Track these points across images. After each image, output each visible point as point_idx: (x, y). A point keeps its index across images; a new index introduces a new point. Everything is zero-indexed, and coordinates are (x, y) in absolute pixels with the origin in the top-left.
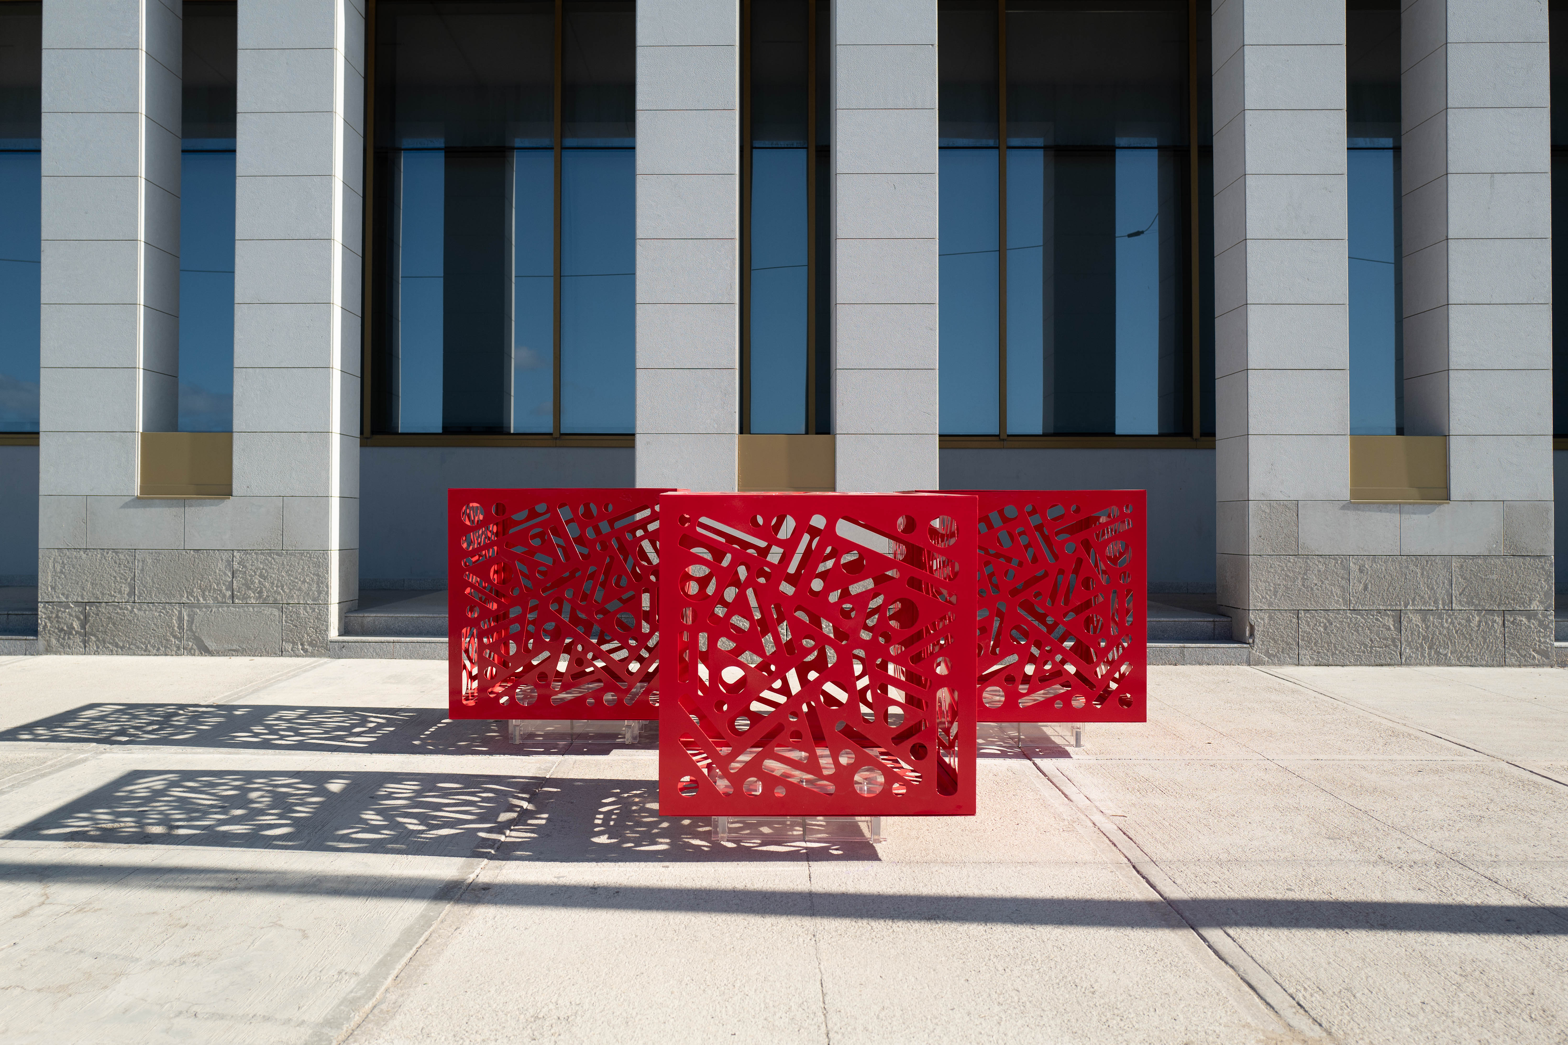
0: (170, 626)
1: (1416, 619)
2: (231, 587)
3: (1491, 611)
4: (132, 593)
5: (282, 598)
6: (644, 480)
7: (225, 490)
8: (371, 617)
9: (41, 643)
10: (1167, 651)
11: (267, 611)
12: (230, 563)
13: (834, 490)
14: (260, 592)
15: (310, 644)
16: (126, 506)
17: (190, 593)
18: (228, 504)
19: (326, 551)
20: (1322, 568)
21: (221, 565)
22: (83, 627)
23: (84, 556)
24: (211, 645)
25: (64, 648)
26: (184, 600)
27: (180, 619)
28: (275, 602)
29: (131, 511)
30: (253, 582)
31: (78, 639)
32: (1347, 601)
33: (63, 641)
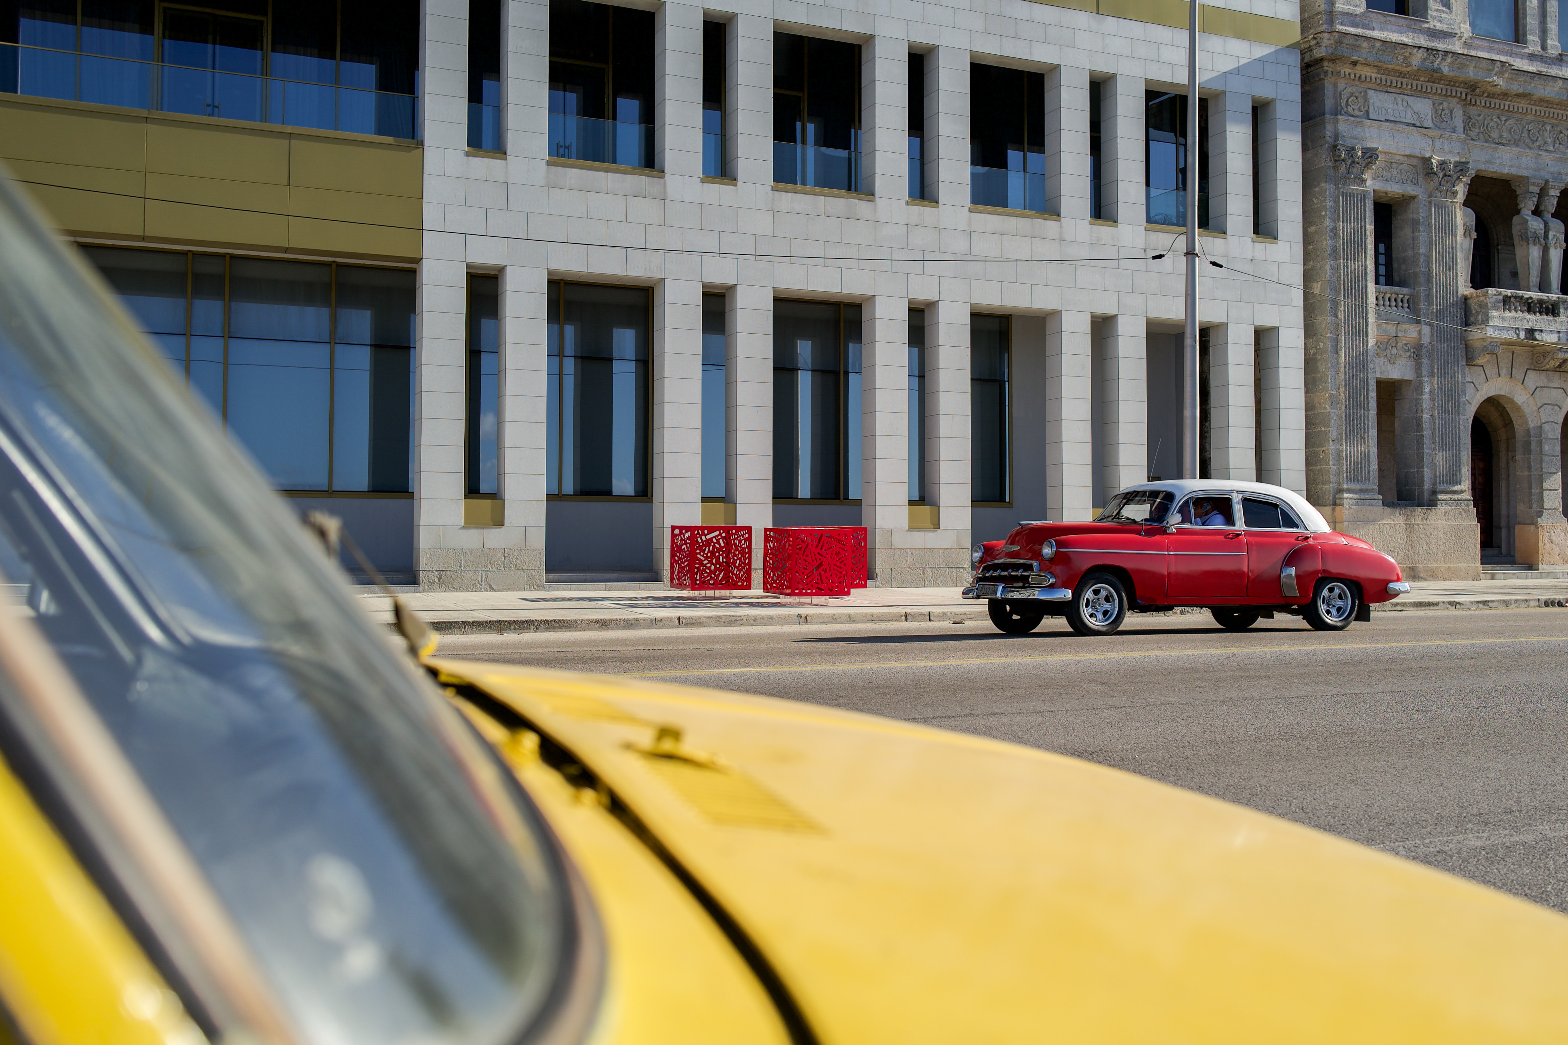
0: (477, 579)
1: (929, 570)
2: (503, 563)
3: (952, 568)
4: (460, 565)
5: (525, 567)
7: (501, 523)
9: (421, 588)
11: (519, 572)
12: (503, 554)
14: (516, 565)
15: (537, 586)
16: (458, 530)
17: (486, 566)
18: (503, 528)
19: (542, 548)
20: (899, 553)
21: (500, 554)
22: (439, 581)
23: (440, 551)
24: (495, 587)
25: (431, 590)
26: (484, 569)
27: (482, 577)
28: (522, 569)
29: (461, 530)
30: (513, 561)
31: (437, 586)
32: (907, 565)
33: (431, 587)
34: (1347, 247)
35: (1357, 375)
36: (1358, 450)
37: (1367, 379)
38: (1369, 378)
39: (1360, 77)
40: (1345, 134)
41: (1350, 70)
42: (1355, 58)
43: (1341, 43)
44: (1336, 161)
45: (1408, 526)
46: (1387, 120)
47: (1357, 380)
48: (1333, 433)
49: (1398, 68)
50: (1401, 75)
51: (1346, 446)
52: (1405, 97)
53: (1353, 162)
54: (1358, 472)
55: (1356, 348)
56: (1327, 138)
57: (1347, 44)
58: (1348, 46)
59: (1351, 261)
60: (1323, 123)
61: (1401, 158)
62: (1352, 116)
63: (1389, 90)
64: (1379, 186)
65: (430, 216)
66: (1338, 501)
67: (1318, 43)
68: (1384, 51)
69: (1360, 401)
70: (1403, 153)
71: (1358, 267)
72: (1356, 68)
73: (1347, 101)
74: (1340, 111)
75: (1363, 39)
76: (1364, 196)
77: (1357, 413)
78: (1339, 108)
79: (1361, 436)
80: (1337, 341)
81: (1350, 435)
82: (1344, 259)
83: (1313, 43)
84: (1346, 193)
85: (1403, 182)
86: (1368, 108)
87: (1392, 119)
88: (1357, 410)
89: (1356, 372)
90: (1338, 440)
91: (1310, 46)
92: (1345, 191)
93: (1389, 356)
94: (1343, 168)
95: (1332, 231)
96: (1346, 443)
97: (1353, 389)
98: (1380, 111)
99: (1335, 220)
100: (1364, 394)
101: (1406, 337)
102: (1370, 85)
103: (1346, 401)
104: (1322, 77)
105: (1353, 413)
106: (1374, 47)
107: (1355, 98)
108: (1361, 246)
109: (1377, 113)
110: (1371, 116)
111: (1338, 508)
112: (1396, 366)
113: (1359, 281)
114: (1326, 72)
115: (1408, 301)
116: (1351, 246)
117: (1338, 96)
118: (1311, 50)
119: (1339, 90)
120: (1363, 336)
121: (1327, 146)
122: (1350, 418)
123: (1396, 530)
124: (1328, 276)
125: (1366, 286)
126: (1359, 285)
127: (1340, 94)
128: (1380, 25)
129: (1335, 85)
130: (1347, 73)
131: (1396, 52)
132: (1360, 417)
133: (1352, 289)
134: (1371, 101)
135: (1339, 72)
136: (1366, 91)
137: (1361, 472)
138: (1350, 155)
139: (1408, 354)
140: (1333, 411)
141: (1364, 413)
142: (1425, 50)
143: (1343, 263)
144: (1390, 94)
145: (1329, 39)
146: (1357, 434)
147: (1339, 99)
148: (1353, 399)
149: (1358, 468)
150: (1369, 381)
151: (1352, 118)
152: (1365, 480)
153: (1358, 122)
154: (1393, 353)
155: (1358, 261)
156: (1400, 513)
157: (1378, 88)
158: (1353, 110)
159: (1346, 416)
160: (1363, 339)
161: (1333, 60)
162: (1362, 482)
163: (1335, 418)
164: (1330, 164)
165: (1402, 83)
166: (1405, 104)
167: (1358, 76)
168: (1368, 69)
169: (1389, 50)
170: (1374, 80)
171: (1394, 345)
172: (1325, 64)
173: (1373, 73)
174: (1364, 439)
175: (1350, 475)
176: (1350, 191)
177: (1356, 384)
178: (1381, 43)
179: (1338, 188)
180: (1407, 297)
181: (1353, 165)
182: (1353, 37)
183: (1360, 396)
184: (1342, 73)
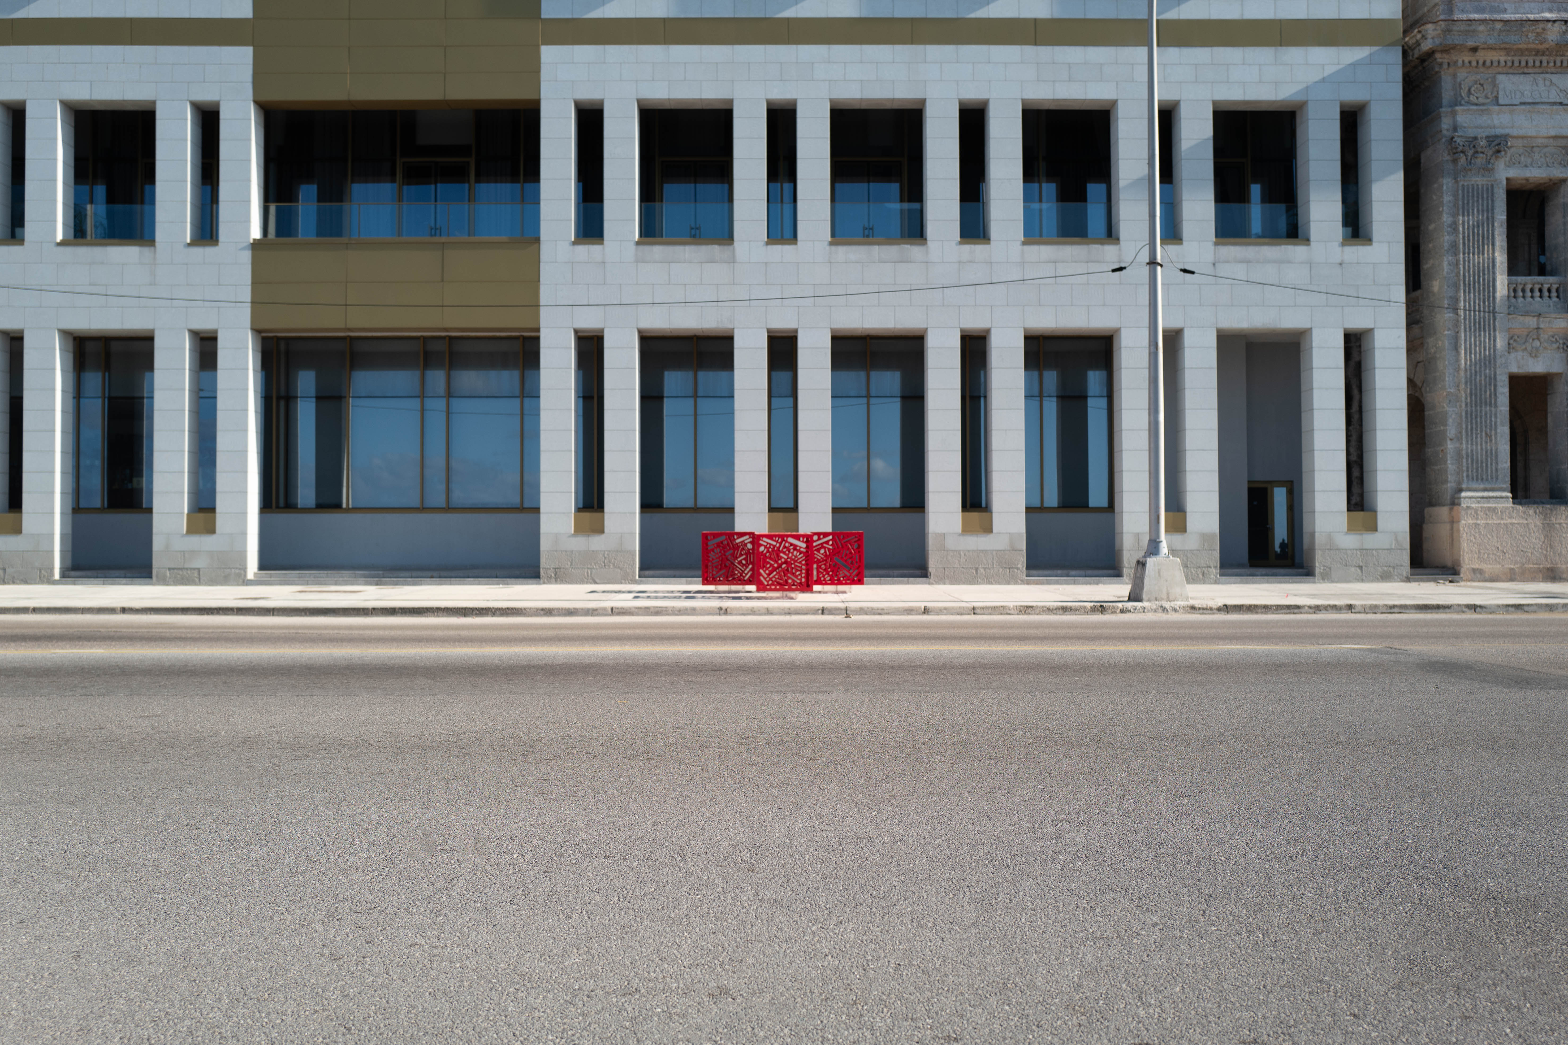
0: (584, 575)
1: (982, 570)
2: (604, 562)
3: (1006, 568)
4: (571, 564)
5: (621, 566)
6: (738, 528)
7: (602, 531)
8: (647, 573)
9: (542, 581)
10: (903, 581)
11: (616, 570)
12: (604, 555)
13: (798, 531)
14: (614, 564)
15: (629, 580)
16: (569, 537)
17: (591, 565)
18: (603, 536)
19: (635, 551)
20: (952, 554)
21: (601, 555)
22: (555, 575)
23: (555, 553)
24: (598, 581)
25: (549, 583)
26: (589, 567)
27: (588, 573)
28: (619, 567)
29: (571, 538)
30: (611, 561)
31: (554, 580)
32: (960, 565)
33: (549, 581)
34: (1469, 240)
35: (1480, 371)
36: (1482, 449)
37: (1495, 375)
38: (1498, 373)
39: (1484, 63)
40: (1466, 125)
41: (1470, 58)
42: (1471, 43)
43: (1449, 31)
44: (1454, 154)
45: (1546, 525)
46: (1522, 104)
47: (1481, 376)
48: (1451, 431)
49: (1532, 46)
50: (1538, 52)
51: (1467, 444)
52: (1548, 76)
53: (1477, 152)
54: (1482, 470)
55: (1480, 344)
56: (1445, 132)
57: (1458, 31)
58: (1460, 33)
59: (1474, 254)
60: (1439, 117)
61: (1545, 141)
62: (1476, 105)
63: (1526, 70)
64: (1514, 173)
65: (546, 295)
66: (1456, 501)
67: (1423, 36)
68: (1508, 31)
69: (1486, 399)
70: (1545, 135)
71: (1484, 260)
72: (1477, 54)
73: (1469, 90)
74: (1460, 102)
75: (1478, 22)
76: (1492, 186)
77: (1481, 411)
78: (1459, 99)
79: (1486, 434)
80: (1456, 338)
81: (1472, 434)
82: (1464, 254)
83: (1419, 36)
84: (1468, 185)
85: (1548, 166)
86: (1498, 94)
87: (1530, 101)
88: (1481, 407)
89: (1480, 368)
90: (1459, 439)
91: (1417, 41)
92: (1466, 184)
93: (1529, 348)
94: (1463, 160)
95: (1450, 226)
96: (1467, 441)
97: (1476, 386)
98: (1513, 95)
99: (1455, 215)
100: (1490, 390)
101: (1552, 328)
102: (1500, 70)
103: (1466, 399)
104: (1437, 69)
105: (1476, 411)
106: (1493, 29)
107: (1479, 86)
108: (1488, 238)
109: (1510, 97)
110: (1501, 101)
111: (1456, 508)
112: (1539, 359)
113: (1484, 274)
114: (1441, 64)
115: (1557, 290)
116: (1473, 239)
117: (1457, 87)
118: (1419, 45)
119: (1458, 80)
120: (1489, 331)
121: (1444, 140)
122: (1471, 415)
123: (1529, 530)
124: (1445, 273)
125: (1494, 280)
126: (1484, 280)
127: (1460, 84)
128: (1513, 6)
129: (1454, 76)
130: (1466, 61)
131: (1524, 29)
132: (1486, 414)
133: (1474, 283)
134: (1501, 86)
135: (1456, 62)
136: (1495, 77)
137: (1487, 470)
138: (1472, 146)
139: (1555, 346)
140: (1451, 409)
141: (1490, 410)
142: (1563, 23)
143: (1464, 258)
144: (1527, 75)
145: (1435, 30)
146: (1481, 431)
147: (1458, 89)
148: (1476, 396)
149: (1482, 466)
150: (1497, 376)
151: (1475, 107)
152: (1492, 478)
153: (1482, 111)
154: (1534, 345)
155: (1483, 254)
156: (1535, 513)
157: (1511, 71)
158: (1477, 98)
159: (1466, 414)
160: (1489, 334)
161: (1447, 49)
162: (1487, 480)
163: (1453, 416)
164: (1448, 158)
165: (1541, 62)
166: (1548, 83)
167: (1481, 62)
168: (1493, 53)
169: (1515, 29)
170: (1503, 63)
171: (1535, 337)
172: (1438, 56)
173: (1501, 56)
174: (1491, 436)
175: (1472, 474)
176: (1473, 183)
177: (1480, 381)
178: (1502, 24)
179: (1457, 182)
180: (1555, 287)
181: (1476, 155)
182: (1464, 22)
183: (1486, 392)
184: (1460, 62)
